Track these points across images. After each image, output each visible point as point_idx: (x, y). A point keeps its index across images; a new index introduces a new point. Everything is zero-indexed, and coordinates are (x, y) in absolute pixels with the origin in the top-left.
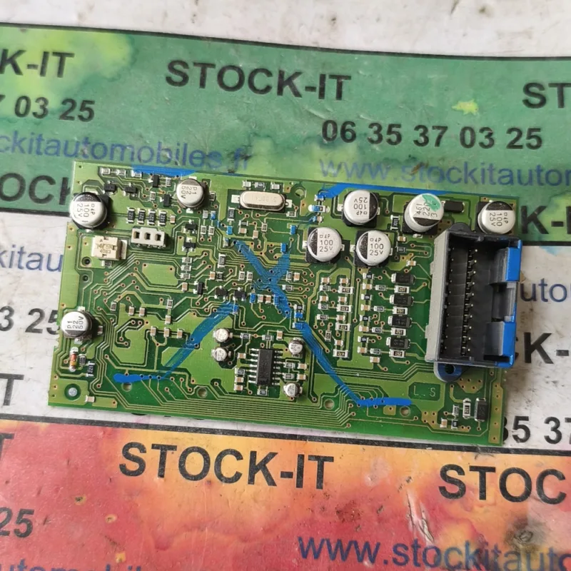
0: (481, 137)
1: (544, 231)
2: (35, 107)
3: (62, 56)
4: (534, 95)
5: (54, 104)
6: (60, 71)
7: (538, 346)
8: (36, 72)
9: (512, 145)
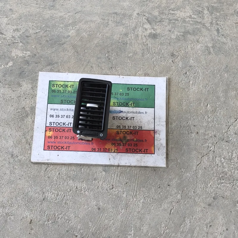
0: (122, 94)
1: (128, 105)
2: (70, 92)
3: (73, 85)
4: (128, 89)
5: (72, 91)
6: (73, 88)
7: (127, 118)
8: (70, 87)
9: (126, 95)
